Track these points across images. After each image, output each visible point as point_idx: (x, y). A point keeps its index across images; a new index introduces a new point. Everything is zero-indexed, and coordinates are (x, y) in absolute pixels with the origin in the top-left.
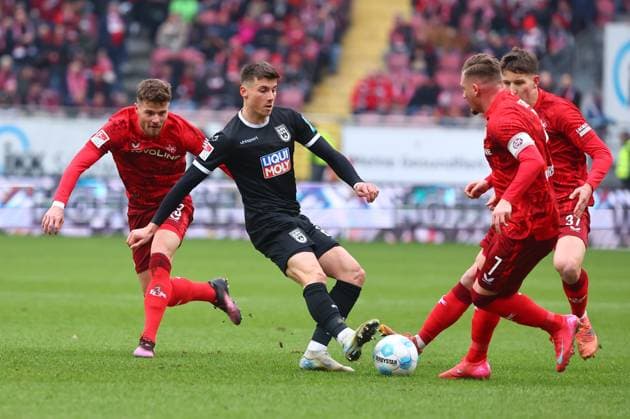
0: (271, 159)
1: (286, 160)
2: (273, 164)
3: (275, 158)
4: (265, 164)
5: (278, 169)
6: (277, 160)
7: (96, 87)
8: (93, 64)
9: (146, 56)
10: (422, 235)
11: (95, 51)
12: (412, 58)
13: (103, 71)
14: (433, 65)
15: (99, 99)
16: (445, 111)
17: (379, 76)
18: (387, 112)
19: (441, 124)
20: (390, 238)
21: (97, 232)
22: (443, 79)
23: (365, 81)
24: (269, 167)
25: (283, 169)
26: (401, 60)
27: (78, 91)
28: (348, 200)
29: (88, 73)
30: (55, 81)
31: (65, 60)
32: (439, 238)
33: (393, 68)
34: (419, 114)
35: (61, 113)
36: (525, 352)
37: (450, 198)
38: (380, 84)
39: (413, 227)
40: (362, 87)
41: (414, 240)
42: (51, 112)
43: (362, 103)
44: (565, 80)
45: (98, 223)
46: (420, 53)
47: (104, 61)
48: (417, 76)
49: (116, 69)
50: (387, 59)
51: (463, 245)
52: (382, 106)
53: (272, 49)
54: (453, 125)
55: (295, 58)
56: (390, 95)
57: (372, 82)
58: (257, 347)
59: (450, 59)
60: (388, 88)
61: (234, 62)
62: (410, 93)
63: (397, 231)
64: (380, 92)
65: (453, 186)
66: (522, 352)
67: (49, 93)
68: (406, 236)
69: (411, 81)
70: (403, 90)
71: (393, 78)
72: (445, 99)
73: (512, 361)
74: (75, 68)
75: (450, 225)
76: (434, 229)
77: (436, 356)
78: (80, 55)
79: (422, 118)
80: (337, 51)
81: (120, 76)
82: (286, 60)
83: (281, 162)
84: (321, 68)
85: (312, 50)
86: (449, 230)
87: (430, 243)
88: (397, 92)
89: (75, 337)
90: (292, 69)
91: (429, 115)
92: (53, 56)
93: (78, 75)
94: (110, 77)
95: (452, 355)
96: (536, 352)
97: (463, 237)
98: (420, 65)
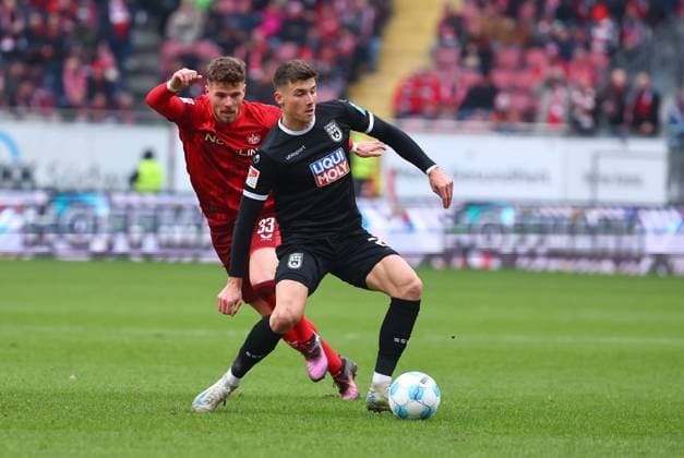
0: (322, 164)
1: (342, 162)
2: (326, 170)
3: (327, 163)
4: (317, 172)
5: (333, 174)
6: (331, 165)
7: (96, 86)
8: (93, 60)
9: (155, 50)
10: (476, 261)
11: (94, 45)
12: (464, 54)
13: (104, 67)
14: (488, 62)
15: (100, 100)
16: (503, 115)
17: (426, 74)
18: (435, 116)
19: (498, 130)
20: (438, 264)
21: (97, 256)
22: (500, 78)
23: (410, 80)
24: (322, 174)
25: (339, 173)
26: (451, 55)
27: (76, 91)
28: (389, 219)
29: (87, 70)
30: (49, 79)
31: (61, 55)
32: (495, 263)
33: (442, 66)
34: (472, 119)
35: (55, 116)
36: (596, 397)
37: (508, 217)
38: (427, 84)
39: (465, 251)
40: (405, 87)
41: (467, 266)
42: (45, 116)
43: (406, 106)
44: (642, 80)
45: (98, 245)
46: (473, 48)
47: (106, 56)
48: (468, 74)
49: (119, 65)
50: (435, 54)
51: (524, 271)
52: (429, 109)
53: (301, 43)
54: (512, 131)
55: (328, 53)
56: (438, 97)
57: (417, 82)
58: (285, 389)
59: (508, 55)
60: (436, 88)
61: (256, 57)
62: (462, 94)
63: (447, 255)
64: (427, 93)
65: (512, 204)
66: (592, 396)
67: (42, 93)
68: (457, 262)
69: (462, 81)
70: (454, 90)
71: (441, 76)
72: (503, 101)
73: (582, 407)
74: (72, 64)
75: (507, 249)
76: (489, 254)
77: (492, 400)
78: (77, 49)
79: (476, 123)
80: (377, 45)
81: (125, 73)
82: (317, 55)
83: (335, 165)
84: (358, 64)
85: (347, 44)
86: (507, 255)
87: (485, 270)
88: (446, 92)
89: (73, 377)
90: (324, 66)
91: (485, 119)
92: (47, 50)
93: (76, 73)
94: (112, 74)
95: (511, 399)
96: (608, 396)
97: (523, 263)
98: (472, 61)
